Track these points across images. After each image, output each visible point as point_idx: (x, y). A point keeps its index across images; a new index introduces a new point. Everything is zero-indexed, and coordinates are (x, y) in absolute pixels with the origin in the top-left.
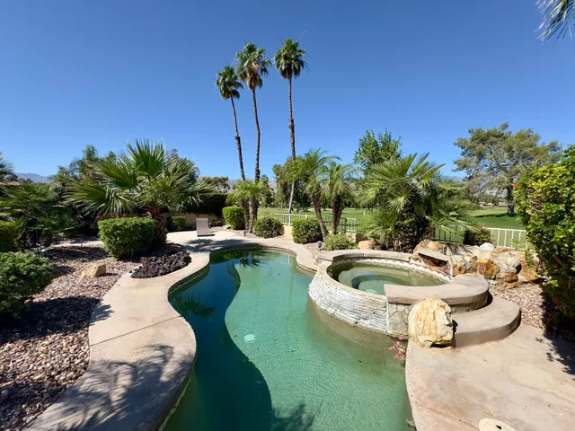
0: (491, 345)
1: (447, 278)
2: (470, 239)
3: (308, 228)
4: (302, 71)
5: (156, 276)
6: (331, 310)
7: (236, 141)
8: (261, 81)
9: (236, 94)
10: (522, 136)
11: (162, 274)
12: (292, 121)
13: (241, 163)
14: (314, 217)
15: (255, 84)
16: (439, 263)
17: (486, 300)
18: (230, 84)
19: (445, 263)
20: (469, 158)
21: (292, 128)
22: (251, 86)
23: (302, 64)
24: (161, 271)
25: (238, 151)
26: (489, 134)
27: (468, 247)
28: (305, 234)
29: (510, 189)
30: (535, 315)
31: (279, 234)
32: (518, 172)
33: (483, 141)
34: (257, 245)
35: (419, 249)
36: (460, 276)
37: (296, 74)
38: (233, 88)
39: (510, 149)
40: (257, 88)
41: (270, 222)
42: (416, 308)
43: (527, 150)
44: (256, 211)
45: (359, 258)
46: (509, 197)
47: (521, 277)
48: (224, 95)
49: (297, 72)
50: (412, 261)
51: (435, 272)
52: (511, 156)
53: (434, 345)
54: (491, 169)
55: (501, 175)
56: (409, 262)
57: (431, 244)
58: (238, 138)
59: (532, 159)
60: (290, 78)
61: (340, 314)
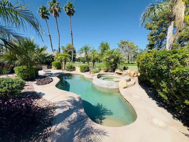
0: (132, 87)
1: (122, 77)
2: (125, 69)
3: (85, 68)
4: (74, 14)
5: (46, 84)
6: (101, 86)
7: (49, 37)
8: (58, 14)
9: (47, 17)
10: (131, 43)
11: (48, 83)
12: (72, 32)
13: (52, 45)
14: (87, 64)
15: (56, 15)
16: (120, 74)
17: (130, 80)
18: (44, 13)
19: (122, 74)
20: (120, 48)
21: (72, 34)
22: (55, 16)
23: (74, 12)
24: (47, 83)
25: (50, 41)
26: (124, 42)
27: (125, 70)
28: (84, 70)
29: (128, 56)
30: (137, 82)
31: (74, 70)
32: (130, 52)
33: (123, 43)
34: (69, 74)
35: (116, 71)
36: (125, 76)
37: (72, 15)
38: (46, 15)
39: (129, 46)
40: (57, 17)
41: (71, 67)
42: (120, 82)
43: (132, 47)
44: (66, 63)
45: (102, 75)
46: (128, 59)
47: (135, 75)
48: (42, 17)
49: (73, 14)
50: (114, 74)
51: (120, 76)
52: (129, 48)
53: (124, 88)
54: (125, 51)
55: (127, 53)
56: (114, 75)
57: (118, 70)
58: (50, 36)
59: (133, 49)
60: (70, 16)
61: (104, 86)
